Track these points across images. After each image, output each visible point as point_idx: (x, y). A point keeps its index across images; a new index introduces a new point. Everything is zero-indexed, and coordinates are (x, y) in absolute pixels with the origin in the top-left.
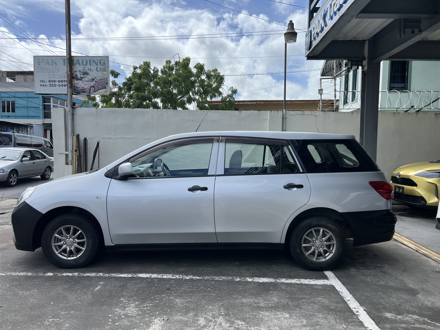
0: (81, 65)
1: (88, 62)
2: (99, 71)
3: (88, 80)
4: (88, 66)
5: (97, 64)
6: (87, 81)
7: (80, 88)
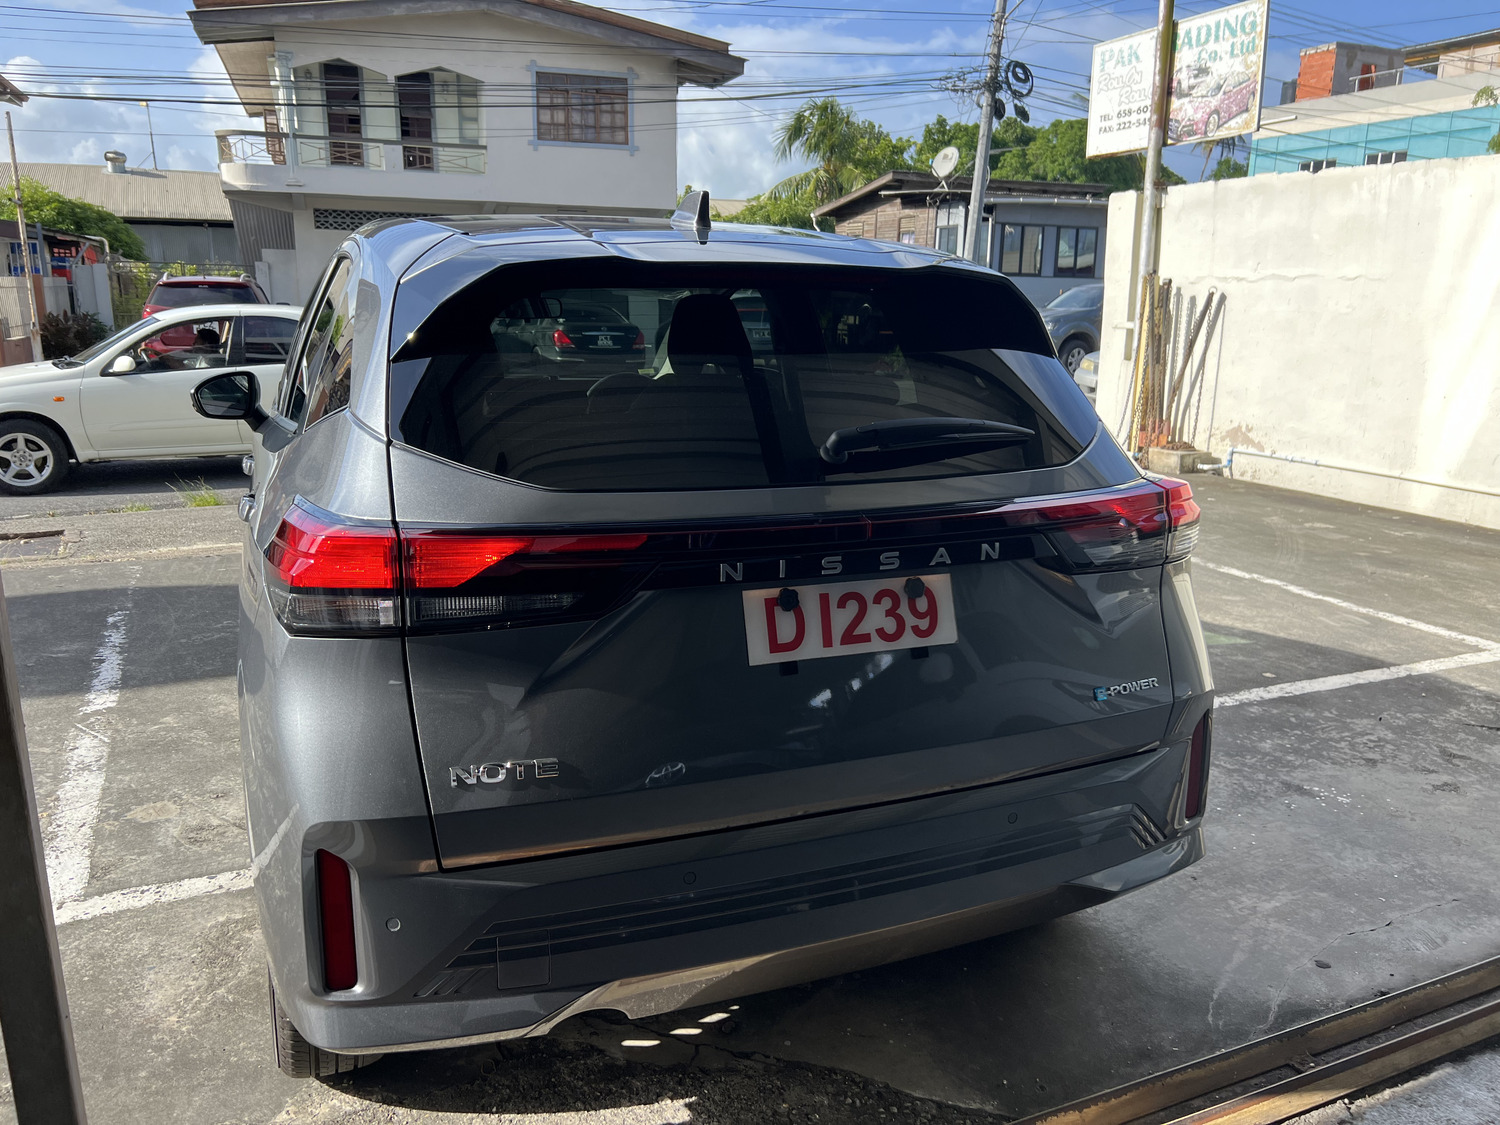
0: (1194, 46)
1: (1213, 31)
2: (1237, 55)
3: (1204, 93)
4: (1211, 46)
5: (1233, 33)
6: (1203, 97)
7: (1183, 124)
